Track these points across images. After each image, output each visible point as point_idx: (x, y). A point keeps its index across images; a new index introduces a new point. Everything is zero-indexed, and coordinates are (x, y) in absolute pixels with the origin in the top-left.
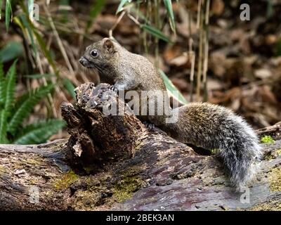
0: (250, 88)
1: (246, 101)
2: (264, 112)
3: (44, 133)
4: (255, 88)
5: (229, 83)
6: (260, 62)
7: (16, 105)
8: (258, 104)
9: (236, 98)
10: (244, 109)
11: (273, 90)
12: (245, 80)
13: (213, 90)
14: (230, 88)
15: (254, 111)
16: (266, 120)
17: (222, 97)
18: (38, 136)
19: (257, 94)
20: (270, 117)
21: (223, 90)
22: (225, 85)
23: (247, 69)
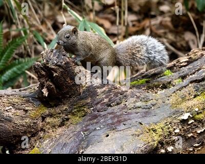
0: (157, 20)
1: (153, 28)
2: (166, 36)
3: (23, 67)
4: (160, 19)
5: (143, 16)
7: (5, 48)
8: (162, 31)
9: (148, 27)
11: (172, 21)
12: (153, 13)
13: (132, 21)
14: (144, 19)
16: (168, 42)
17: (138, 27)
18: (19, 69)
19: (161, 23)
20: (170, 40)
21: (139, 21)
22: (140, 17)
23: (154, 7)
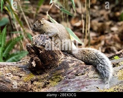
0: (109, 36)
1: (107, 41)
2: (115, 45)
3: (19, 57)
4: (111, 35)
5: (100, 33)
6: (113, 24)
7: (6, 45)
8: (112, 42)
9: (103, 40)
10: (106, 44)
11: (119, 36)
12: (106, 32)
13: (93, 37)
14: (100, 35)
15: (111, 45)
16: (116, 49)
17: (97, 40)
18: (16, 58)
19: (112, 38)
20: (118, 48)
21: (97, 37)
22: (98, 34)
23: (107, 27)
